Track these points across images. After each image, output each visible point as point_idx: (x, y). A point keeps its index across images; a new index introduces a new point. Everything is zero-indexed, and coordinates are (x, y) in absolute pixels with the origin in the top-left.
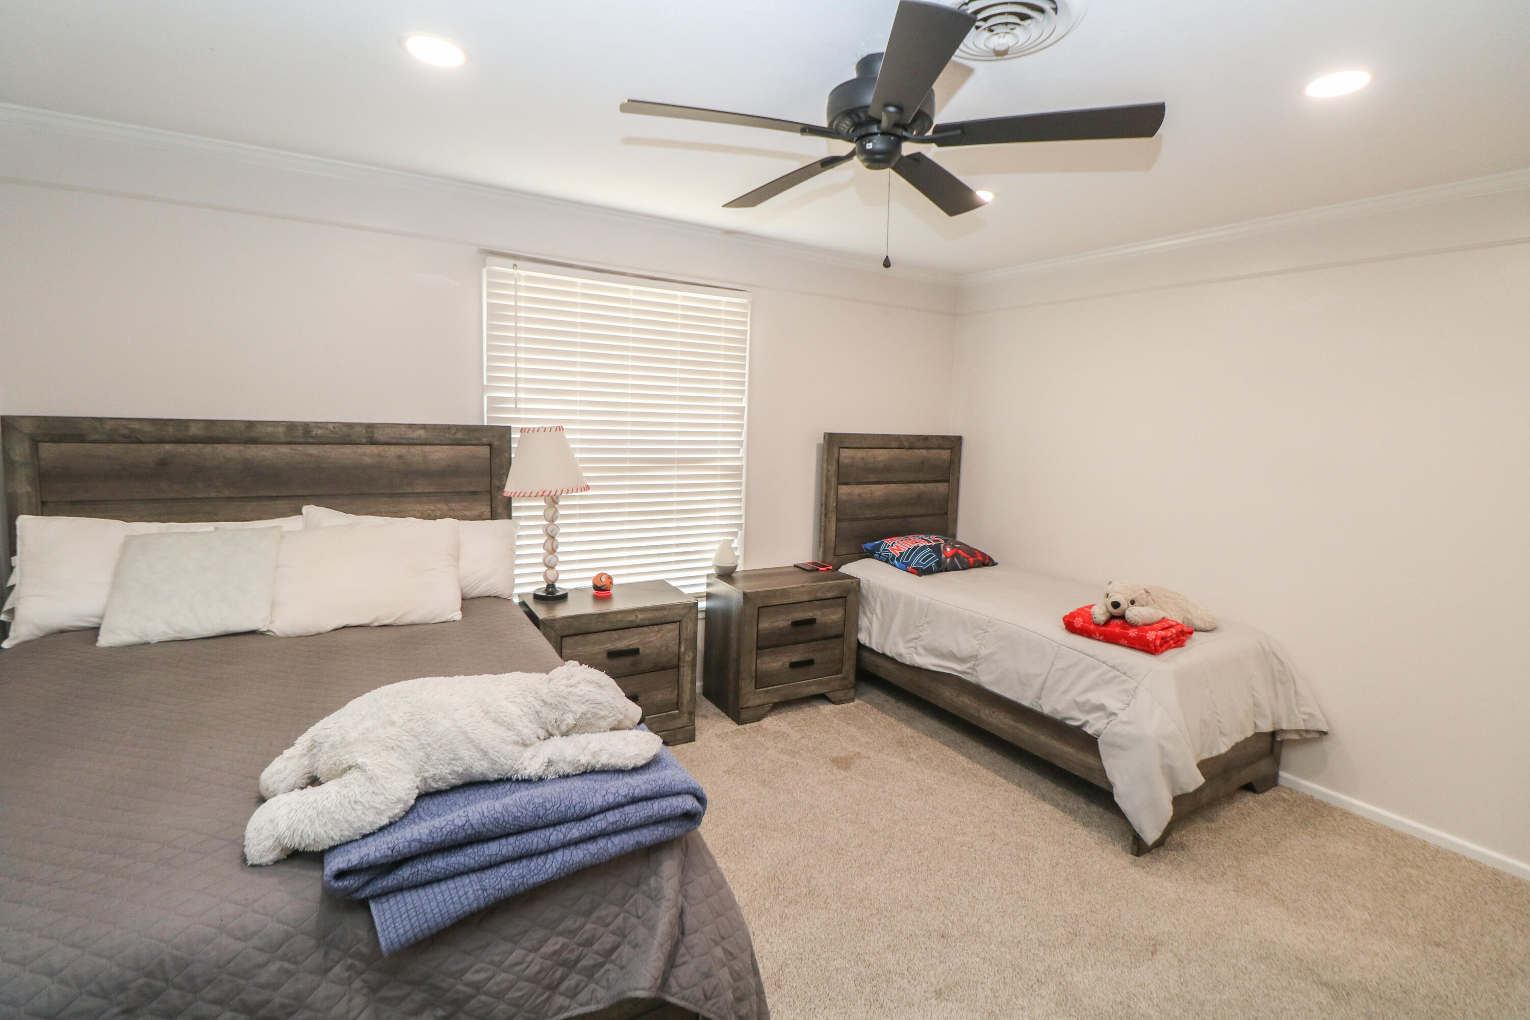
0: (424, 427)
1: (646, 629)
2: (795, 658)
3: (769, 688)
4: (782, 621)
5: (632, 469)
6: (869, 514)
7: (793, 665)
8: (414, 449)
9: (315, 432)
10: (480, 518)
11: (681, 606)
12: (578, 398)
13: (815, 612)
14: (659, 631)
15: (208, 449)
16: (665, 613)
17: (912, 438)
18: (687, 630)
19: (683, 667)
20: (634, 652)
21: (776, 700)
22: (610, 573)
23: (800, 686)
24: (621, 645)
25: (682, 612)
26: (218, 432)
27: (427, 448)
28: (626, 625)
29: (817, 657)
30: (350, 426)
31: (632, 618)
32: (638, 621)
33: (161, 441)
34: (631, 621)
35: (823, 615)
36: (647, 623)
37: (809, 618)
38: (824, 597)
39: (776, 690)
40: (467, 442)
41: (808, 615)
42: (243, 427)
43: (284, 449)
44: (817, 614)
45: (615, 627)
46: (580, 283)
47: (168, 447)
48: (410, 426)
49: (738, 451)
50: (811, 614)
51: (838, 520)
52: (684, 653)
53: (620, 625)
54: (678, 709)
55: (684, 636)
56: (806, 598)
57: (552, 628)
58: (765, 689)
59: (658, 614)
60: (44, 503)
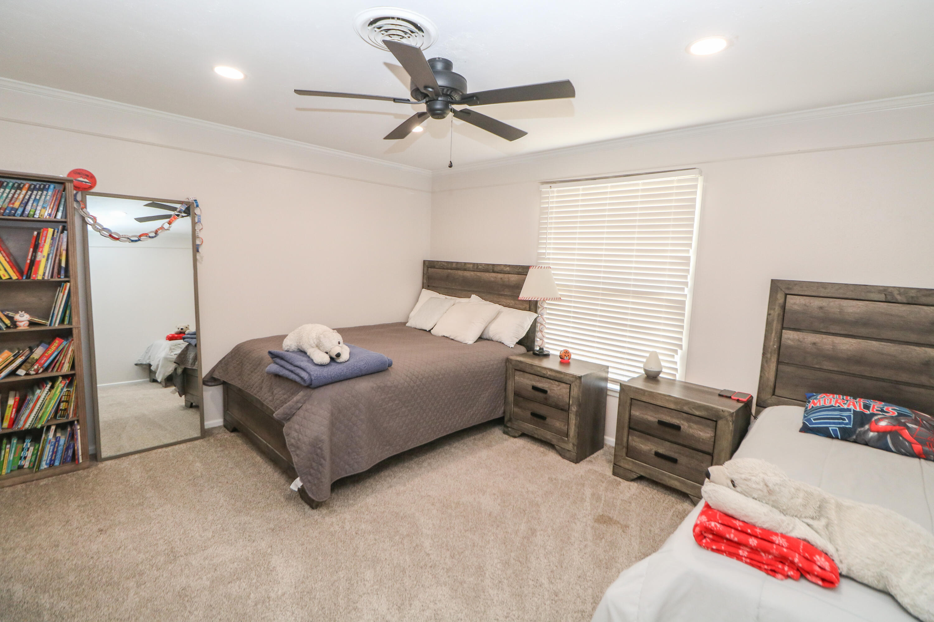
0: (509, 266)
1: (552, 381)
2: (661, 451)
3: (636, 461)
4: (651, 416)
5: (603, 294)
6: (827, 365)
7: (657, 454)
8: (506, 276)
9: (480, 267)
10: (525, 309)
11: (571, 376)
12: (576, 252)
13: (682, 422)
14: (559, 385)
15: (456, 272)
16: (562, 376)
17: (913, 291)
18: (574, 392)
19: (571, 413)
20: (544, 392)
21: (642, 474)
22: (571, 351)
23: (663, 474)
24: (540, 385)
25: (571, 379)
26: (459, 266)
27: (510, 275)
28: (542, 375)
29: (682, 460)
30: (488, 265)
31: (545, 372)
32: (548, 375)
33: (447, 269)
34: (544, 374)
35: (690, 427)
36: (552, 378)
37: (676, 424)
38: (691, 412)
39: (643, 466)
40: (523, 274)
41: (675, 421)
42: (463, 264)
43: (472, 273)
44: (684, 425)
45: (536, 374)
46: (581, 189)
47: (449, 271)
48: (505, 266)
49: (683, 289)
50: (678, 422)
51: (779, 362)
52: (572, 405)
53: (539, 374)
54: (567, 438)
55: (572, 394)
56: (672, 406)
57: (511, 363)
58: (634, 460)
59: (558, 375)
60: (428, 286)
